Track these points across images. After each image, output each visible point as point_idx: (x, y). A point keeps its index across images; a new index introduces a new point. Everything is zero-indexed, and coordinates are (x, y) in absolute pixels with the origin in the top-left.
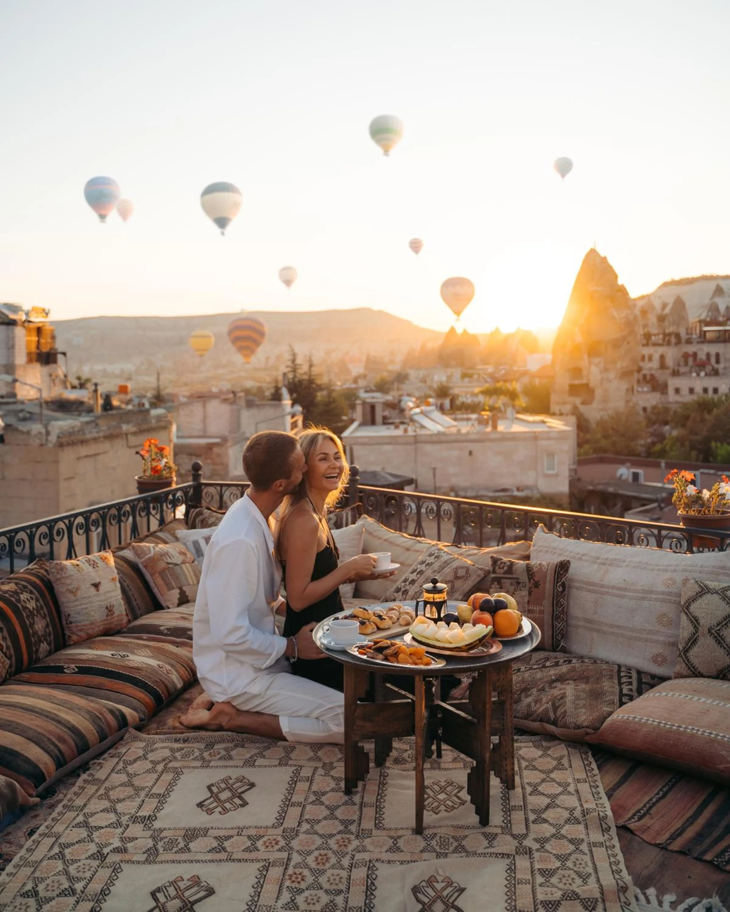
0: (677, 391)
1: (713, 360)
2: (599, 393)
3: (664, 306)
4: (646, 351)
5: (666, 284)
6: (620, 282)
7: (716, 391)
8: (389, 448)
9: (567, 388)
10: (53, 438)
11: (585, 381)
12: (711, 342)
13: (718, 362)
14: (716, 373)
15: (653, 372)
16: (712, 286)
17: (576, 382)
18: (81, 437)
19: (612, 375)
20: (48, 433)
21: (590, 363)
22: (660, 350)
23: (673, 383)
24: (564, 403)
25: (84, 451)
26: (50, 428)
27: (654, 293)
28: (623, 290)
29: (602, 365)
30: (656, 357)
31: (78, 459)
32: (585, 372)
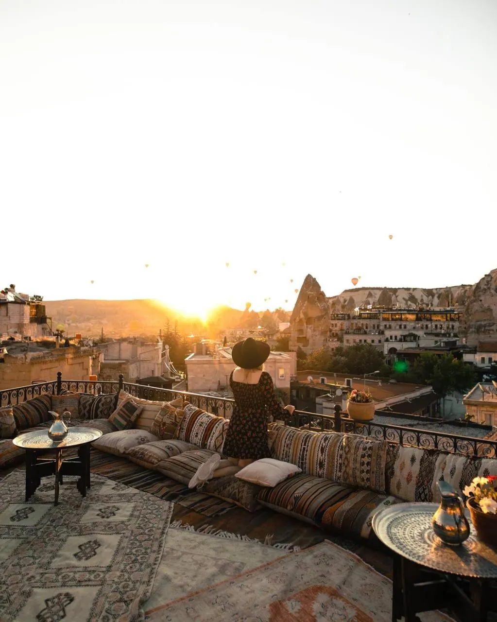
0: (348, 341)
1: (365, 327)
2: (311, 341)
3: (345, 301)
4: (334, 322)
5: (346, 291)
6: (322, 290)
7: (365, 341)
8: (207, 365)
9: (296, 338)
10: (28, 360)
11: (304, 336)
12: (365, 318)
13: (367, 328)
14: (365, 333)
15: (337, 332)
16: (367, 292)
17: (300, 336)
18: (43, 360)
19: (317, 333)
20: (26, 358)
21: (307, 327)
22: (340, 322)
23: (346, 337)
24: (295, 346)
25: (44, 366)
26: (27, 356)
27: (340, 296)
28: (323, 294)
29: (312, 328)
30: (339, 325)
31: (41, 370)
32: (305, 332)
